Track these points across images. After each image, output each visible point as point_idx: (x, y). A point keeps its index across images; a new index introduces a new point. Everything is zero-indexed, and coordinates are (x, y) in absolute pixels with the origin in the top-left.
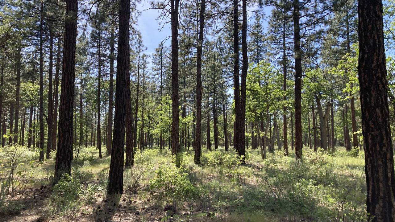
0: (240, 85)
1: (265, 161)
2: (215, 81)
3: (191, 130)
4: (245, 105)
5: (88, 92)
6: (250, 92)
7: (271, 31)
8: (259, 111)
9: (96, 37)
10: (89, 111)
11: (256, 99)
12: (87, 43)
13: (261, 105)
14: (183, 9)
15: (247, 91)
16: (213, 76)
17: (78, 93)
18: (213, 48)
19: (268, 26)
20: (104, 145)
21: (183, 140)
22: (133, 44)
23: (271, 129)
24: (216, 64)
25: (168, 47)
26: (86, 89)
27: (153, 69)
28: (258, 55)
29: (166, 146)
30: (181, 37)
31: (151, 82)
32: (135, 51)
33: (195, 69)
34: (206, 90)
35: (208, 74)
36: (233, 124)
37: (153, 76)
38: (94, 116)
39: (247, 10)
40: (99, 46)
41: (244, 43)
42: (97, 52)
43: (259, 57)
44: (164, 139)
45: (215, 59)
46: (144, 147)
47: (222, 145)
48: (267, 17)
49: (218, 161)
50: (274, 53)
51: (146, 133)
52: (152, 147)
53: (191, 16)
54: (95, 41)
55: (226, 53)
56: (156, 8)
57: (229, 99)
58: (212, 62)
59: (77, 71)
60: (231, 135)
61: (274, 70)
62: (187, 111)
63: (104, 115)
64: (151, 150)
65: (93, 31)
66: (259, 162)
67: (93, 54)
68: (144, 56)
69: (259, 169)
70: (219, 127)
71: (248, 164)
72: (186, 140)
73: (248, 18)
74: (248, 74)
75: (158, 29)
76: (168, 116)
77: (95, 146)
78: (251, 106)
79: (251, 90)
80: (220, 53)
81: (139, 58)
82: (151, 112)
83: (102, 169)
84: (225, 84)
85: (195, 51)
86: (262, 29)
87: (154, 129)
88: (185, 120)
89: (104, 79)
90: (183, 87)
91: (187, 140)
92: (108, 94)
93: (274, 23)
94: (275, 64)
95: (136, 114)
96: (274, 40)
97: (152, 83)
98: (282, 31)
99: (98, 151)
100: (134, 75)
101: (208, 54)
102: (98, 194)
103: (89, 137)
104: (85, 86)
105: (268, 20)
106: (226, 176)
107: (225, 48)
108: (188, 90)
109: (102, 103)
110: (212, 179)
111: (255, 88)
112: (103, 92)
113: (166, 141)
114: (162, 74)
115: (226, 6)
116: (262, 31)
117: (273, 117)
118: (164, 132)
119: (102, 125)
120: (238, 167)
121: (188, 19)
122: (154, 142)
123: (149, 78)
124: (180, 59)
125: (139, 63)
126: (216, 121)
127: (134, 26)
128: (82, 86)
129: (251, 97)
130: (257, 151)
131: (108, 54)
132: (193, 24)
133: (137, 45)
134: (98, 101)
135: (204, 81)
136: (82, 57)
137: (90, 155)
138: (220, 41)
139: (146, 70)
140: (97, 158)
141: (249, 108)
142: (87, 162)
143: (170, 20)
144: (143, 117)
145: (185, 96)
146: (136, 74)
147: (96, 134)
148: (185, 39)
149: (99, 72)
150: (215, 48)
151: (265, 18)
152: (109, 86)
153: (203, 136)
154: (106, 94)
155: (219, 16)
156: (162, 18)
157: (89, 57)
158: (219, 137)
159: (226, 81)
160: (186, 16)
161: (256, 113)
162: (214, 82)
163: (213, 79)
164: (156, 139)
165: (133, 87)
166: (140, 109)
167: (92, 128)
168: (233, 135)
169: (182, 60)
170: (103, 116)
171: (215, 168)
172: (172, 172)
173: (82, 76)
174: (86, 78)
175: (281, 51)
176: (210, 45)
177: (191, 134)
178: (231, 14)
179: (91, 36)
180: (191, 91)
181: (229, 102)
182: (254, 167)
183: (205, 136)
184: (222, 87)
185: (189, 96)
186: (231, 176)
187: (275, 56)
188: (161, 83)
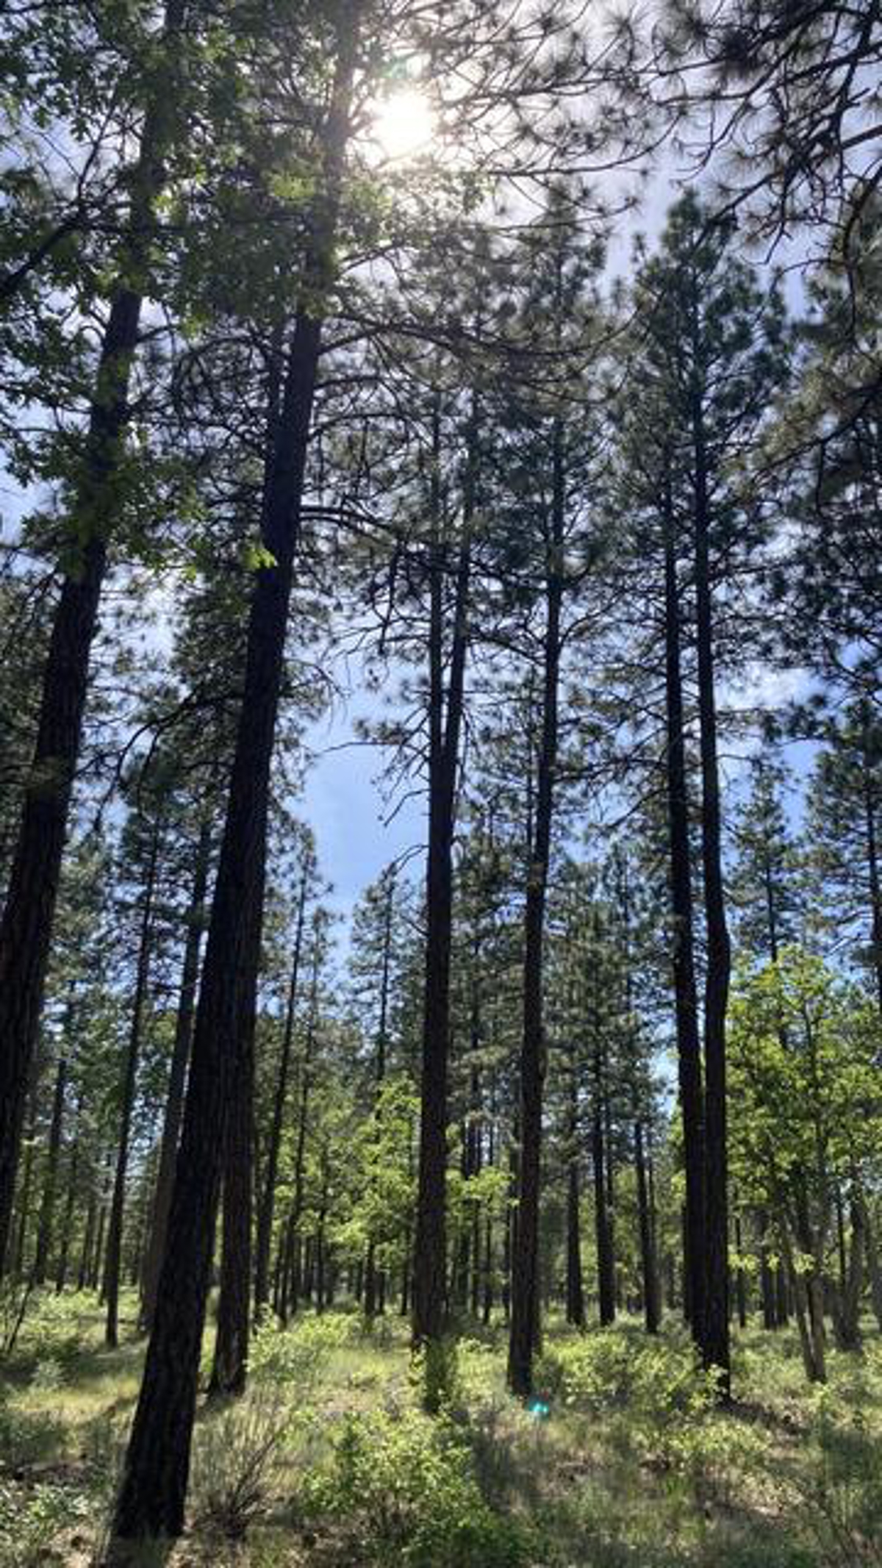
0: (702, 1044)
1: (820, 1390)
2: (600, 1021)
3: (499, 1234)
4: (722, 1132)
5: (88, 1056)
6: (742, 1075)
7: (819, 830)
8: (785, 1160)
9: (142, 843)
10: (87, 1133)
11: (773, 1104)
12: (106, 865)
13: (792, 1130)
14: (474, 744)
15: (730, 1069)
16: (591, 1002)
17: (51, 1058)
18: (590, 890)
19: (807, 813)
20: (134, 1282)
21: (464, 1277)
22: (280, 871)
23: (841, 1237)
24: (604, 952)
25: (414, 882)
26: (84, 1044)
27: (353, 966)
28: (773, 919)
29: (393, 1301)
30: (464, 846)
31: (343, 1017)
32: (288, 897)
33: (517, 971)
34: (565, 1058)
35: (570, 994)
36: (680, 1212)
37: (350, 997)
38: (104, 1155)
39: (719, 753)
40: (149, 876)
41: (713, 876)
42: (140, 899)
43: (777, 929)
44: (382, 1267)
45: (599, 934)
46: (300, 1301)
47: (633, 1305)
48: (797, 781)
49: (612, 1387)
50: (834, 917)
51: (308, 1239)
52: (330, 1300)
53: (505, 769)
54: (138, 859)
55: (645, 909)
56: (374, 743)
57: (659, 1098)
58: (588, 945)
59: (55, 970)
60: (670, 1257)
61: (838, 984)
62: (485, 1144)
63: (146, 1152)
64: (327, 1317)
65: (132, 819)
66: (794, 1394)
67: (123, 907)
68: (321, 917)
69: (793, 1430)
70: (620, 1222)
71: (743, 1405)
72: (475, 1277)
73: (722, 783)
74: (734, 995)
75: (381, 818)
76: (401, 1167)
77: (95, 1288)
78: (753, 1137)
79: (749, 1065)
80: (621, 910)
81: (301, 923)
82: (334, 1145)
83: (110, 1401)
84: (641, 1035)
85: (521, 900)
86: (782, 822)
87: (343, 1222)
88: (472, 1187)
89: (156, 1007)
90: (468, 1044)
91: (482, 1277)
92: (169, 1068)
93: (830, 801)
94: (841, 961)
95: (274, 1153)
96: (833, 867)
97: (346, 1023)
98: (863, 834)
99: (104, 1311)
100: (274, 992)
101: (572, 912)
102: (71, 1534)
103: (76, 1247)
104: (81, 1029)
105: (806, 788)
106: (646, 1464)
107: (641, 890)
108: (489, 1055)
109: (138, 1103)
110: (580, 1479)
111: (766, 1058)
112: (147, 1057)
113: (392, 1276)
114: (389, 986)
115: (638, 739)
116: (782, 829)
117: (849, 1183)
118: (384, 1237)
119: (131, 1197)
120: (699, 1421)
121: (495, 780)
122: (342, 1280)
123: (332, 1002)
124: (461, 928)
125: (297, 944)
126: (604, 1197)
127: (288, 804)
128: (67, 1031)
129: (750, 1093)
130: (786, 1342)
131: (180, 905)
132: (514, 801)
133: (298, 874)
134: (124, 1096)
135: (555, 1018)
136: (83, 918)
137: (65, 1332)
138: (619, 864)
139: (324, 970)
140: (95, 1344)
141: (745, 1142)
142: (49, 1368)
143: (426, 785)
144: (299, 1169)
145: (475, 1082)
146: (282, 989)
147: (105, 1234)
148: (480, 853)
149: (141, 980)
150: (600, 886)
151: (791, 783)
152: (173, 1033)
153: (551, 1258)
154: (161, 1064)
155: (610, 774)
156: (395, 775)
157: (105, 918)
158: (618, 1265)
159: (646, 1024)
160: (486, 769)
161: (775, 1168)
162: (597, 1025)
163: (592, 1012)
164: (351, 1268)
165: (269, 1040)
166: (289, 1133)
167: (92, 1210)
168: (679, 1259)
169: (467, 935)
170: (142, 1158)
171: (596, 1418)
172: (401, 1443)
173: (72, 990)
174: (89, 1000)
175: (863, 908)
176: (580, 878)
177: (501, 1250)
178: (658, 765)
179: (124, 839)
180: (501, 1061)
181: (661, 1109)
182: (770, 1419)
183: (561, 1260)
184: (632, 1046)
185: (493, 1083)
186: (668, 1464)
187: (840, 929)
188: (382, 1023)
